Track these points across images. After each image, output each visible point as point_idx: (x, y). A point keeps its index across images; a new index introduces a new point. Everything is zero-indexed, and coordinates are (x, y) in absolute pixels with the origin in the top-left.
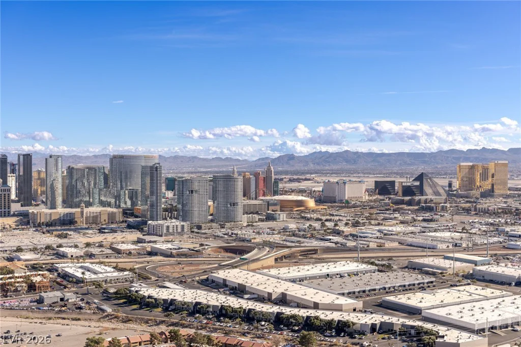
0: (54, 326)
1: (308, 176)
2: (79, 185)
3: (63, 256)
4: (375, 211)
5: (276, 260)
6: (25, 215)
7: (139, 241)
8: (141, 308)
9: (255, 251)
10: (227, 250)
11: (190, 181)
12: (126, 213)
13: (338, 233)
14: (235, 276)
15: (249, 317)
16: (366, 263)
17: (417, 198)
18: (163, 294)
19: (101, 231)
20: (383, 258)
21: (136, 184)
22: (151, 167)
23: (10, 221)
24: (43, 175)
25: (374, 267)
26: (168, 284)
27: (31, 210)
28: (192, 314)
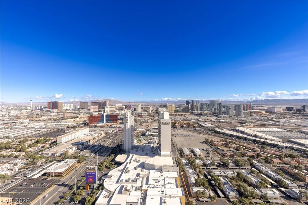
0: (199, 135)
1: (262, 105)
2: (203, 107)
3: (200, 121)
4: (286, 115)
5: (253, 126)
6: (192, 112)
7: (216, 119)
8: (217, 134)
9: (247, 123)
10: (239, 123)
11: (229, 106)
12: (213, 113)
13: (273, 121)
14: (241, 129)
15: (246, 139)
16: (283, 129)
17: (302, 112)
18: (222, 131)
19: (208, 116)
20: (289, 129)
21: (216, 107)
22: (219, 103)
23: (189, 113)
24: (196, 105)
25: (286, 131)
26: (223, 129)
27: (193, 111)
28: (230, 136)
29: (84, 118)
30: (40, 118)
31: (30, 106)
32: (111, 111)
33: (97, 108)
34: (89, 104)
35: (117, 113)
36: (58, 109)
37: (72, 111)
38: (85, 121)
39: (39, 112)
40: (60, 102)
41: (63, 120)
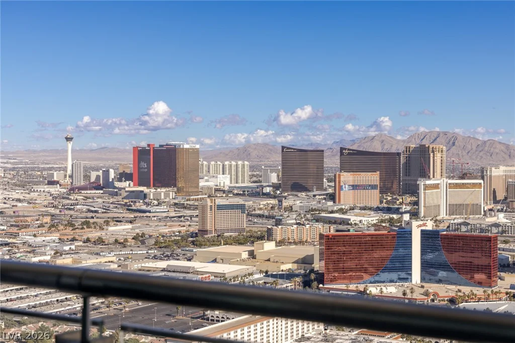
29: (301, 242)
30: (102, 229)
31: (65, 169)
32: (454, 209)
33: (373, 187)
34: (332, 162)
35: (496, 225)
36: (180, 184)
37: (239, 201)
38: (306, 261)
39: (99, 199)
40: (186, 146)
41: (200, 246)
